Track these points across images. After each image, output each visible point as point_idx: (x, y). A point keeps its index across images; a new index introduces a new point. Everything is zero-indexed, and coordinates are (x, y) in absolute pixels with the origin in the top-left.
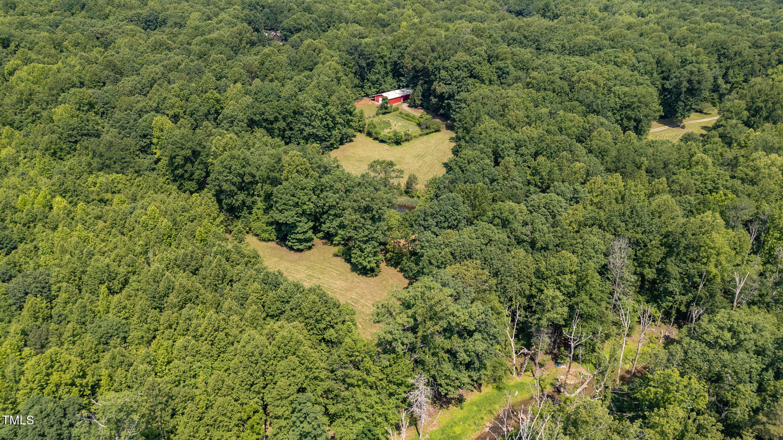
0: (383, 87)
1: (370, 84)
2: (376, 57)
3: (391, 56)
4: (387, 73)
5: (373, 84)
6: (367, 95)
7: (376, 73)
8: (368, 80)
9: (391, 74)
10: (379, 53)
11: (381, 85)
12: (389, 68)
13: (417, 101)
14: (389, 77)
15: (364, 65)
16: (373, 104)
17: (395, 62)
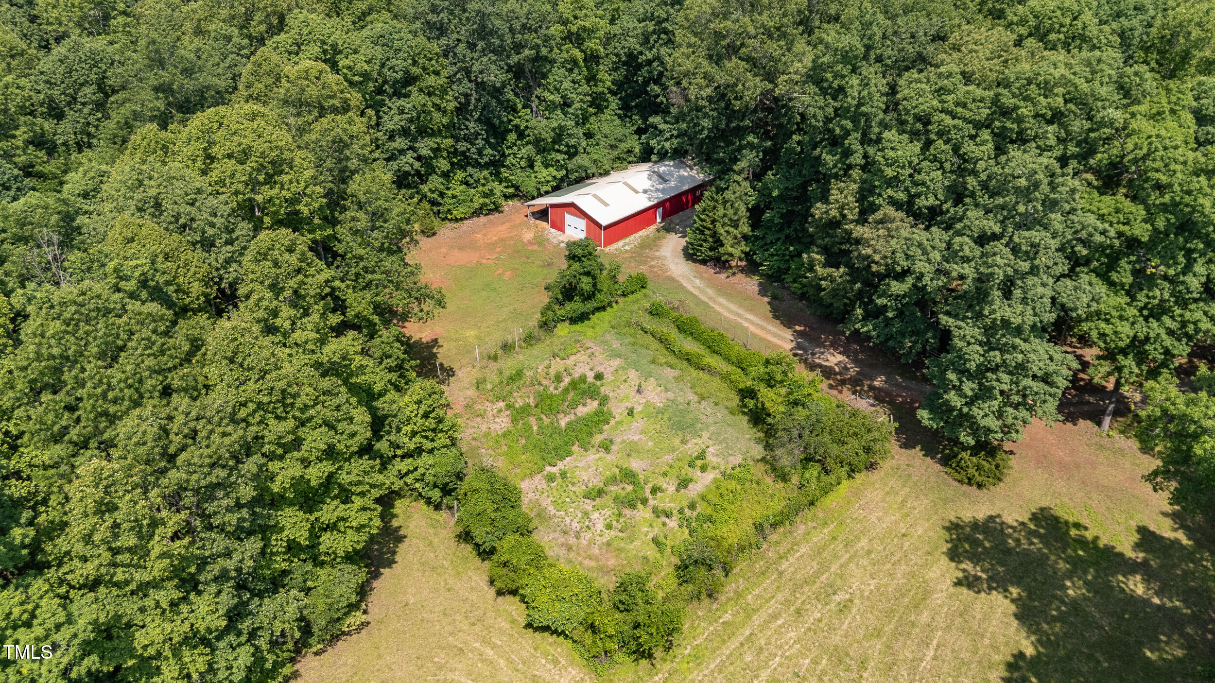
0: (582, 160)
1: (527, 150)
2: (547, 39)
3: (616, 29)
4: (598, 103)
5: (541, 151)
6: (518, 194)
7: (552, 107)
8: (521, 135)
9: (614, 103)
10: (565, 23)
11: (572, 153)
12: (606, 78)
13: (728, 241)
14: (607, 114)
15: (495, 76)
16: (540, 241)
17: (632, 57)
